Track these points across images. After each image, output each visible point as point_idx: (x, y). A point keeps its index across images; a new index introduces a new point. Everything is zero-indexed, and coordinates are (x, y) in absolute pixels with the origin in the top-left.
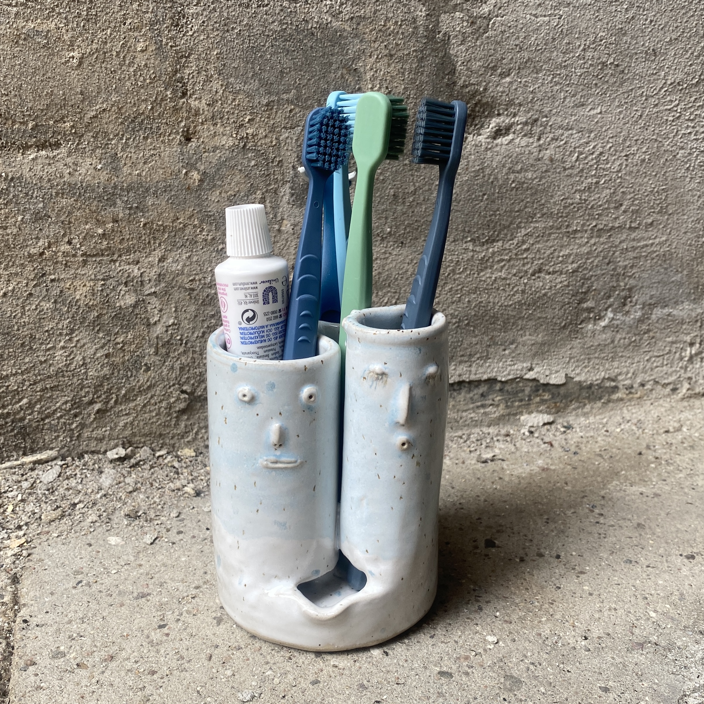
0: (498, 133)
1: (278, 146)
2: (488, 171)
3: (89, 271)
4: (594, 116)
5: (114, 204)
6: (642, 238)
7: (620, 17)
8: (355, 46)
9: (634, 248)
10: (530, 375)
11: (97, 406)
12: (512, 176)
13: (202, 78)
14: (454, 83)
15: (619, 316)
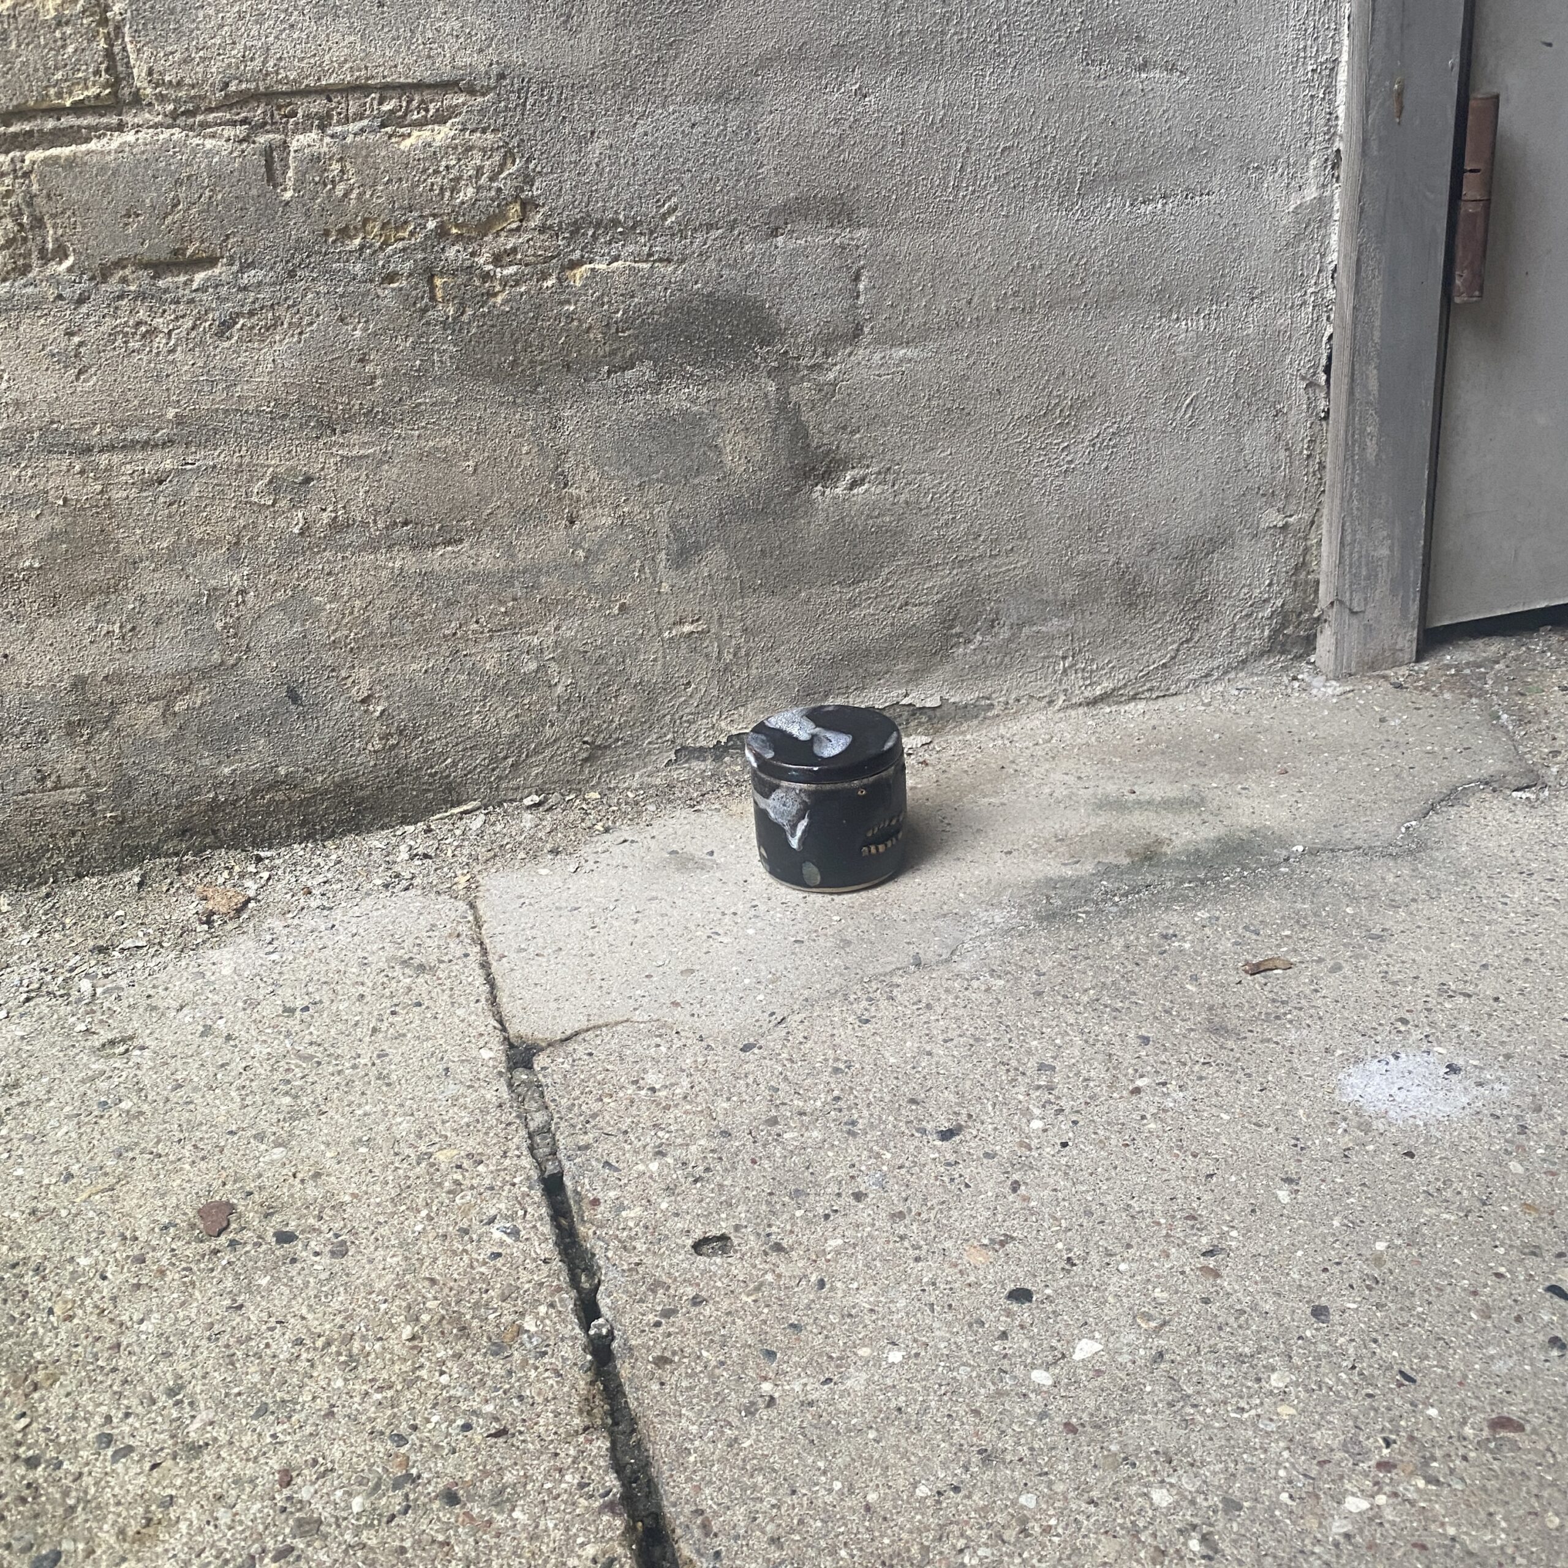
0: (854, 484)
1: (652, 520)
2: (847, 520)
3: (496, 644)
4: (945, 458)
5: (513, 586)
6: (1004, 564)
7: (962, 365)
8: (714, 425)
9: (996, 574)
10: (905, 701)
11: (510, 761)
12: (871, 522)
13: (580, 470)
14: (809, 445)
15: (989, 637)
